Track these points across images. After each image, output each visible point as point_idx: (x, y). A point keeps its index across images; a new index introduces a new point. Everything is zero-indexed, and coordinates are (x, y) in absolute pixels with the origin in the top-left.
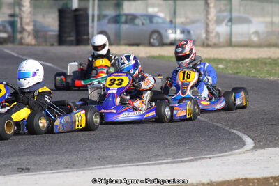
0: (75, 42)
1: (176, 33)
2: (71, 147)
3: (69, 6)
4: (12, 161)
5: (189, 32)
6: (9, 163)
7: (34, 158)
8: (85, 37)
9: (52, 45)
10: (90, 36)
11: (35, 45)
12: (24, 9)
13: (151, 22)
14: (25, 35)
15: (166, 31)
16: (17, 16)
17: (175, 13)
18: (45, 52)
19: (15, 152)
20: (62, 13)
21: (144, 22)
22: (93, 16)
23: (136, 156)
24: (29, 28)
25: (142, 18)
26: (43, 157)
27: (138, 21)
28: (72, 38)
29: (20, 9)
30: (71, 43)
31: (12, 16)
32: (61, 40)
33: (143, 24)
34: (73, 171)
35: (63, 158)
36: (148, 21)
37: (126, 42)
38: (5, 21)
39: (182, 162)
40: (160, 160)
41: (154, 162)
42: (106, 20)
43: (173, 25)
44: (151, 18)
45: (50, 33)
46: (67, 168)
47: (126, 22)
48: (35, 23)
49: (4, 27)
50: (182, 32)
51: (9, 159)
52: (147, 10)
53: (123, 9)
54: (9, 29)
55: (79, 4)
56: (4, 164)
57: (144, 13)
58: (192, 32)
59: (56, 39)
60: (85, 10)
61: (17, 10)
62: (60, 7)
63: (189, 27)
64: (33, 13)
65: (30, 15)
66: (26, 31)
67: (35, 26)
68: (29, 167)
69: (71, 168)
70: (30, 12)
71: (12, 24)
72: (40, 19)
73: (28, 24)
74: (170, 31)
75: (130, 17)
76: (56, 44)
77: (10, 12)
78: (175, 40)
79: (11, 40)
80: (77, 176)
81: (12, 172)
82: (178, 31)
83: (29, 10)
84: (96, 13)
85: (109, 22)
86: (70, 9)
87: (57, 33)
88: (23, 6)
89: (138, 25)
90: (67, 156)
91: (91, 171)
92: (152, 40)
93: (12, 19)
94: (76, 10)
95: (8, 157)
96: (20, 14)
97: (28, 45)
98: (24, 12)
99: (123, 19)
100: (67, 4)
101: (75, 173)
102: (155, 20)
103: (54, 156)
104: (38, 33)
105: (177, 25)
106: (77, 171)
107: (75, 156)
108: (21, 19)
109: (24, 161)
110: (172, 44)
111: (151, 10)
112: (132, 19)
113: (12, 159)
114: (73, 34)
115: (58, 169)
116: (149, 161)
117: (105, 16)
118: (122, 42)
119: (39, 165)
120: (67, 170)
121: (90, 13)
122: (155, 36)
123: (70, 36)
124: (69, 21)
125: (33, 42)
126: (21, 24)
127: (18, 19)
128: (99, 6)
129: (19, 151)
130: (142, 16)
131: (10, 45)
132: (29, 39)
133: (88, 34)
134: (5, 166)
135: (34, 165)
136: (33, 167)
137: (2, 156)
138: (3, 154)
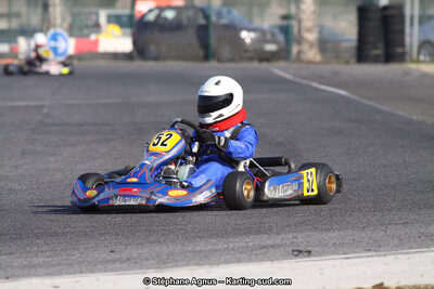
0: (382, 58)
2: (376, 218)
3: (375, 2)
4: (282, 239)
6: (278, 242)
7: (318, 235)
8: (399, 50)
9: (347, 62)
10: (408, 48)
11: (320, 63)
12: (304, 7)
14: (305, 47)
16: (293, 18)
18: (337, 73)
19: (289, 226)
20: (363, 13)
22: (412, 17)
24: (312, 36)
26: (332, 234)
28: (379, 52)
29: (298, 8)
30: (376, 60)
31: (286, 17)
32: (362, 55)
34: (379, 256)
35: (363, 235)
38: (274, 27)
42: (431, 25)
45: (345, 45)
46: (369, 250)
48: (321, 29)
49: (273, 34)
51: (280, 237)
54: (281, 38)
56: (272, 243)
59: (354, 53)
60: (400, 8)
61: (293, 10)
62: (359, 4)
64: (319, 14)
65: (313, 16)
66: (307, 41)
67: (320, 32)
68: (310, 249)
69: (376, 251)
70: (314, 12)
71: (285, 30)
72: (329, 22)
73: (309, 30)
76: (353, 60)
77: (282, 11)
79: (282, 54)
80: (385, 263)
81: (284, 257)
83: (312, 8)
84: (417, 13)
86: (376, 6)
87: (354, 44)
88: (303, 2)
90: (369, 233)
91: (407, 256)
93: (285, 23)
94: (385, 8)
95: (278, 233)
96: (297, 14)
97: (310, 62)
98: (303, 12)
101: (382, 258)
103: (350, 232)
104: (326, 45)
106: (385, 255)
107: (382, 233)
108: (300, 22)
109: (302, 239)
113: (284, 236)
114: (381, 45)
115: (355, 252)
117: (431, 17)
119: (325, 245)
120: (370, 254)
121: (408, 12)
123: (376, 48)
124: (374, 25)
125: (318, 58)
126: (299, 31)
127: (294, 23)
128: (421, 2)
129: (295, 225)
131: (282, 64)
132: (312, 54)
133: (403, 45)
134: (273, 246)
135: (317, 246)
136: (316, 249)
137: (269, 231)
138: (271, 229)
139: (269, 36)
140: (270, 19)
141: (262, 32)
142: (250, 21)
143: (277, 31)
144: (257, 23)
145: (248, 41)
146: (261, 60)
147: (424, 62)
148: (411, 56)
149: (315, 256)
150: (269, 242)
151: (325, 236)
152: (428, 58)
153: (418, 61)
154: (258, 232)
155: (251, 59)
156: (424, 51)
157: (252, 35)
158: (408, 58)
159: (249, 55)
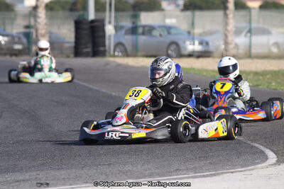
0: (91, 54)
1: (194, 44)
2: (90, 161)
3: (86, 17)
4: (30, 176)
5: (207, 44)
6: (27, 177)
7: (52, 173)
8: (102, 49)
9: (68, 57)
10: (107, 48)
12: (39, 20)
13: (169, 33)
15: (185, 42)
16: (32, 27)
17: (193, 24)
18: (62, 64)
19: (34, 166)
20: (79, 25)
21: (162, 33)
23: (157, 171)
25: (159, 30)
26: (62, 172)
27: (155, 33)
28: (89, 50)
29: (36, 21)
30: (87, 55)
31: (27, 27)
32: (77, 52)
33: (161, 35)
35: (83, 172)
36: (166, 33)
37: (144, 53)
38: (20, 33)
39: (204, 176)
40: (181, 174)
41: (176, 177)
42: (123, 32)
43: (191, 37)
44: (169, 29)
45: (67, 45)
47: (143, 34)
48: (51, 34)
49: (19, 38)
50: (201, 43)
51: (29, 174)
52: (164, 21)
53: (140, 21)
54: (24, 40)
55: (96, 16)
56: (23, 178)
57: (162, 24)
58: (210, 44)
59: (72, 51)
61: (32, 22)
62: (76, 18)
63: (207, 38)
64: (49, 25)
65: (45, 27)
67: (50, 37)
68: (48, 182)
69: (91, 183)
70: (46, 24)
71: (27, 35)
72: (55, 30)
73: (44, 36)
74: (188, 43)
75: (147, 29)
76: (72, 56)
77: (25, 23)
78: (194, 52)
79: (25, 52)
82: (197, 42)
83: (45, 21)
85: (126, 34)
86: (87, 20)
87: (73, 45)
88: (39, 17)
89: (156, 37)
90: (86, 171)
92: (170, 52)
93: (27, 30)
94: (92, 21)
95: (27, 172)
96: (35, 25)
98: (39, 24)
99: (140, 30)
100: (83, 15)
102: (173, 31)
103: (74, 170)
104: (54, 45)
105: (196, 37)
107: (95, 171)
108: (37, 30)
109: (42, 175)
110: (190, 55)
111: (169, 22)
112: (149, 30)
113: (31, 173)
114: (90, 45)
115: (77, 184)
116: (170, 176)
117: (122, 27)
118: (139, 54)
119: (58, 179)
120: (87, 185)
122: (173, 47)
123: (87, 48)
124: (85, 32)
126: (37, 36)
127: (33, 31)
128: (116, 17)
129: (38, 166)
130: (160, 27)
133: (104, 46)
134: (24, 180)
135: (53, 180)
136: (52, 182)
137: (21, 170)
138: (22, 169)
139: (16, 39)
140: (17, 28)
141: (12, 37)
142: (4, 30)
143: (22, 36)
144: (8, 30)
145: (3, 43)
146: (12, 55)
147: (118, 56)
148: (110, 53)
149: (51, 187)
150: (21, 178)
151: (57, 173)
152: (120, 54)
153: (114, 56)
154: (14, 171)
155: (5, 54)
156: (118, 50)
157: (6, 39)
158: (107, 54)
159: (3, 52)
